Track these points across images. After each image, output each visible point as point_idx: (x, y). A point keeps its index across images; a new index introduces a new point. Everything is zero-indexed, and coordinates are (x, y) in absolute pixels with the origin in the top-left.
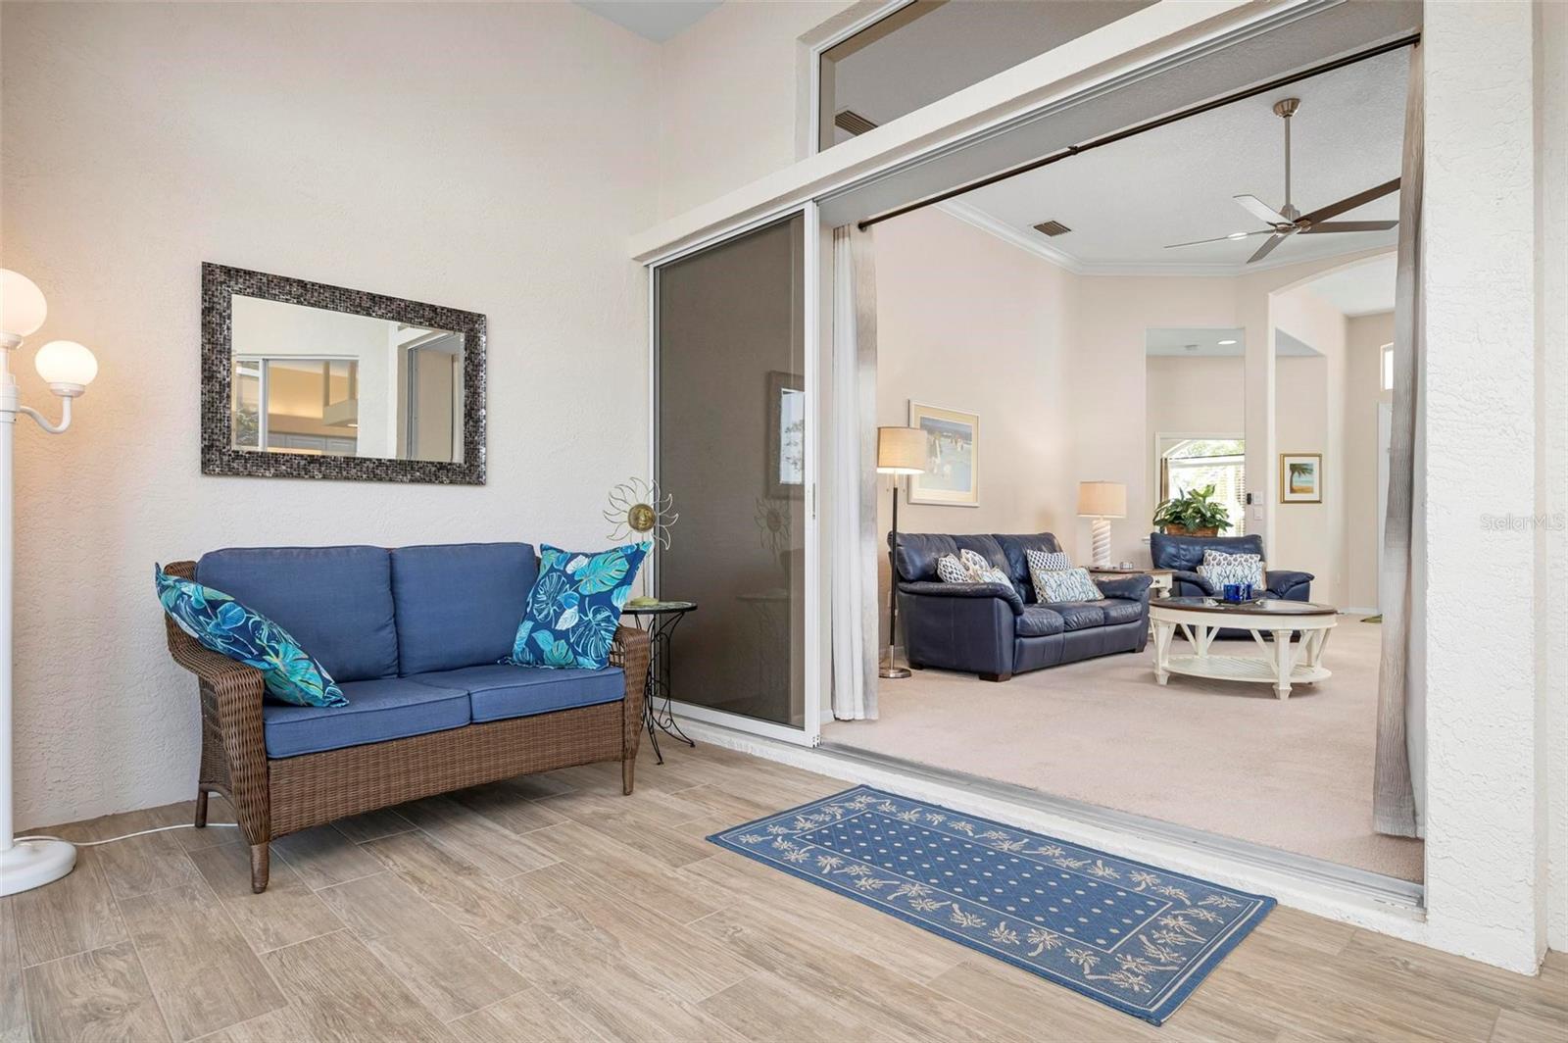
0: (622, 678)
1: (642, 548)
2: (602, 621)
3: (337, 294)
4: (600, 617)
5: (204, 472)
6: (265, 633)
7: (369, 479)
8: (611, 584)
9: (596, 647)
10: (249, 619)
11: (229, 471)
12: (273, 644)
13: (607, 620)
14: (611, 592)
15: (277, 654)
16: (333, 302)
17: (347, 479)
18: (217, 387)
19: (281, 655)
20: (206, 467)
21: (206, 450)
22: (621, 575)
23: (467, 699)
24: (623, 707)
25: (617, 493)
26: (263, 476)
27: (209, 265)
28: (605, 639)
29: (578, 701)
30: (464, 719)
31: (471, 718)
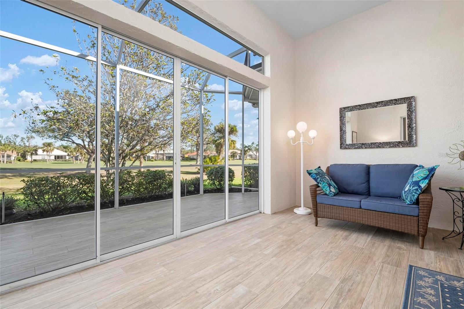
0: (417, 209)
1: (435, 167)
2: (415, 190)
3: (368, 105)
4: (414, 188)
5: (340, 149)
6: (319, 180)
7: (377, 148)
8: (420, 179)
9: (410, 198)
10: (316, 177)
11: (346, 148)
12: (320, 182)
13: (417, 190)
14: (420, 181)
15: (321, 184)
16: (367, 107)
17: (371, 148)
18: (343, 132)
19: (322, 184)
20: (341, 148)
21: (341, 144)
22: (425, 176)
23: (359, 202)
24: (418, 219)
25: (453, 147)
26: (352, 149)
27: (341, 108)
28: (414, 196)
29: (397, 212)
30: (358, 206)
31: (361, 207)
